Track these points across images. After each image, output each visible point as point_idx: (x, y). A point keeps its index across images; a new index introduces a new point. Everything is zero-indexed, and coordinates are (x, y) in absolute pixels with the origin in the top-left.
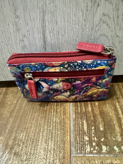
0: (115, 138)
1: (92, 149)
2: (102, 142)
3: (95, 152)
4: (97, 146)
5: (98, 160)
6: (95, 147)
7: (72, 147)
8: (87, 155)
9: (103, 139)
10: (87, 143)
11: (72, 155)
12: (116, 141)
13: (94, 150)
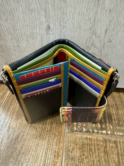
0: (92, 125)
1: (77, 129)
2: (84, 126)
3: (79, 131)
4: (81, 128)
5: (79, 135)
6: (79, 128)
7: (66, 127)
8: (74, 132)
9: (85, 125)
10: (75, 126)
11: (66, 131)
12: (92, 127)
13: (79, 130)
